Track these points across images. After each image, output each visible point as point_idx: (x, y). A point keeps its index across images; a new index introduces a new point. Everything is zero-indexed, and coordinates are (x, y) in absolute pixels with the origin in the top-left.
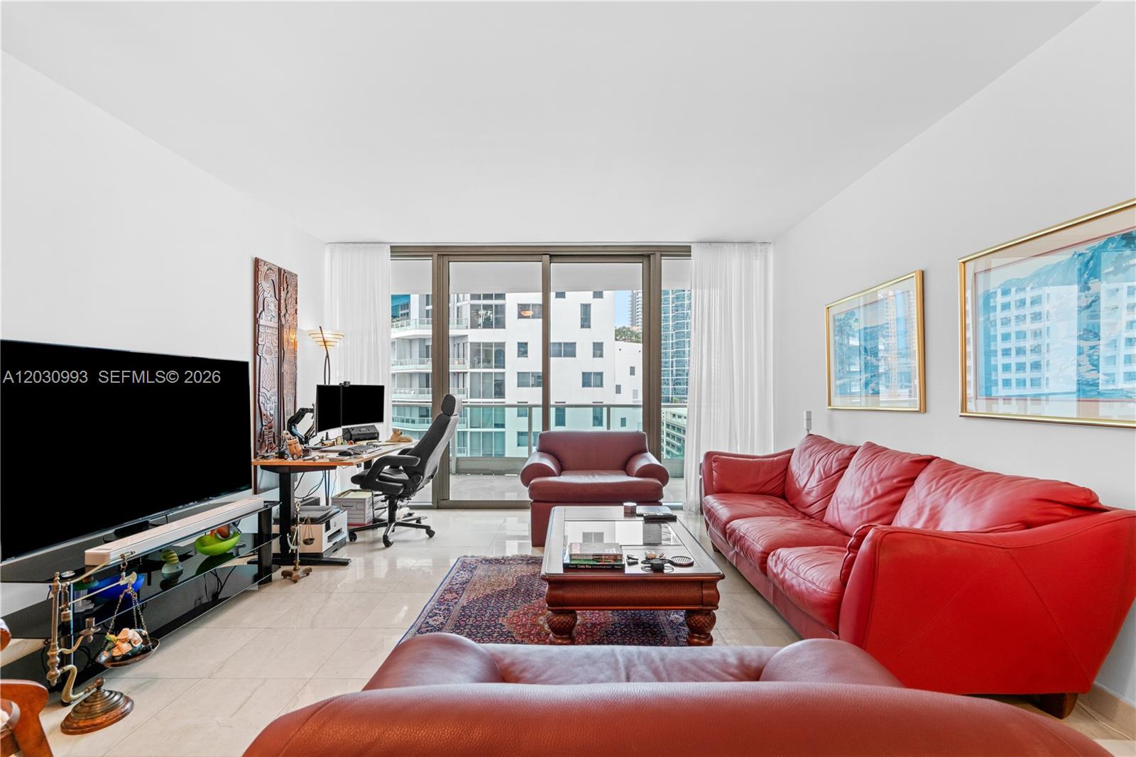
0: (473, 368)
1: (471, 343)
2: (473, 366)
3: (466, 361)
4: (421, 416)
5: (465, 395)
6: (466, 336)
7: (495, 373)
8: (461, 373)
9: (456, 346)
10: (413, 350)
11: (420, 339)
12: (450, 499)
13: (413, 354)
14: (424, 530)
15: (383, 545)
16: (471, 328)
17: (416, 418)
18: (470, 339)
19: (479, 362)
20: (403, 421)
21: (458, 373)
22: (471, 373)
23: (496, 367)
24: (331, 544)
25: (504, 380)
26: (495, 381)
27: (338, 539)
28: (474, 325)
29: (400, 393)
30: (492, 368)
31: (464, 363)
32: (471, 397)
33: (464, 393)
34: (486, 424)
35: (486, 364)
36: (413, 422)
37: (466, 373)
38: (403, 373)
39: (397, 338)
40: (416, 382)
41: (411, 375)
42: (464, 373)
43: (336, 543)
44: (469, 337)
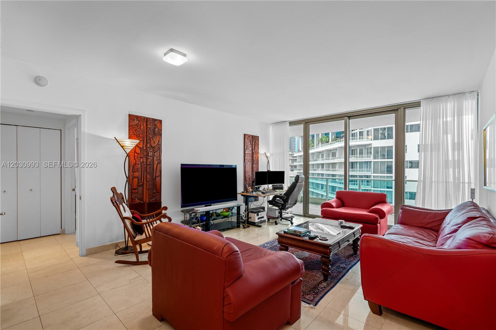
0: (375, 159)
1: (374, 147)
2: (375, 158)
3: (371, 156)
5: (371, 172)
6: (371, 144)
7: (387, 161)
8: (369, 162)
9: (366, 149)
12: (309, 214)
14: (290, 222)
15: (275, 224)
16: (374, 140)
18: (373, 146)
19: (378, 157)
21: (367, 162)
22: (374, 162)
23: (387, 158)
24: (259, 220)
25: (392, 165)
26: (387, 165)
27: (262, 219)
28: (376, 138)
29: (339, 171)
30: (385, 159)
31: (370, 157)
32: (374, 173)
33: (370, 171)
34: (382, 186)
35: (382, 157)
37: (371, 161)
38: (341, 162)
39: (338, 147)
42: (370, 162)
43: (261, 220)
44: (373, 144)
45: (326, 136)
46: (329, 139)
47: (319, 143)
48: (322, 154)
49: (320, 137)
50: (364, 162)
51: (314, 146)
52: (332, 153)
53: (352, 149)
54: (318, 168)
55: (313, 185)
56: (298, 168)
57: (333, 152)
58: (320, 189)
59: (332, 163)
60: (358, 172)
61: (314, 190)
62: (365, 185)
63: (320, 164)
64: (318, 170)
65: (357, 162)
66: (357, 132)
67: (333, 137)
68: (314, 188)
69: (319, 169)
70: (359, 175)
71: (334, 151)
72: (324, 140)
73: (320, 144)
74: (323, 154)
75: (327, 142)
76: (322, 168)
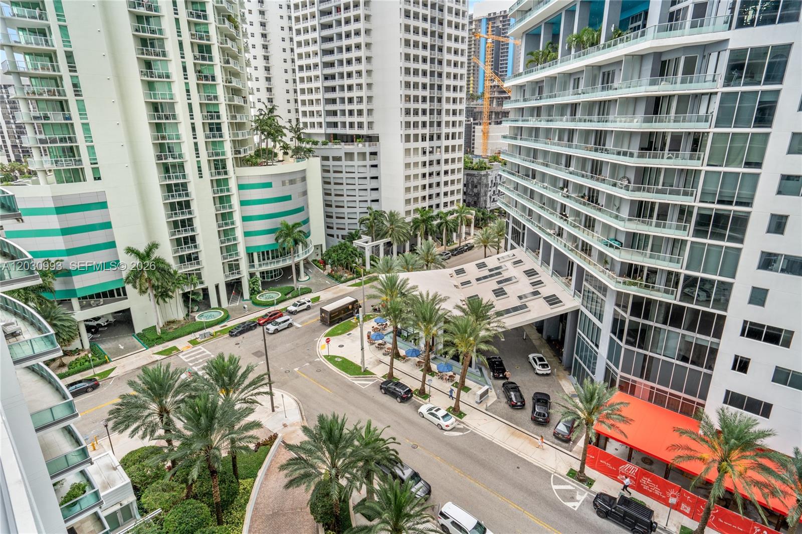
0: (728, 86)
1: (731, 51)
2: (727, 83)
3: (717, 77)
4: (642, 149)
5: (708, 124)
6: (727, 40)
7: (761, 91)
8: (707, 94)
10: (644, 68)
11: (655, 53)
13: (643, 72)
16: (737, 28)
17: (636, 151)
18: (731, 45)
19: (740, 78)
20: (619, 153)
21: (702, 95)
22: (723, 94)
23: (766, 83)
25: (776, 102)
26: (760, 102)
29: (621, 121)
30: (760, 84)
31: (714, 80)
33: (706, 121)
35: (750, 79)
36: (632, 155)
37: (715, 93)
38: (627, 98)
40: (642, 108)
41: (636, 100)
42: (711, 94)
44: (730, 41)
45: (591, 29)
46: (599, 36)
47: (570, 49)
48: (575, 79)
49: (575, 31)
50: (693, 94)
51: (555, 58)
52: (604, 73)
53: (663, 59)
54: (562, 115)
55: (545, 158)
56: (512, 116)
57: (606, 70)
58: (563, 167)
59: (600, 102)
60: (672, 124)
61: (548, 168)
62: (683, 159)
63: (567, 105)
64: (561, 120)
65: (671, 97)
66: (688, 7)
67: (613, 29)
68: (547, 165)
69: (565, 118)
70: (672, 132)
71: (610, 69)
72: (585, 38)
73: (573, 51)
74: (579, 78)
75: (594, 43)
76: (571, 115)
